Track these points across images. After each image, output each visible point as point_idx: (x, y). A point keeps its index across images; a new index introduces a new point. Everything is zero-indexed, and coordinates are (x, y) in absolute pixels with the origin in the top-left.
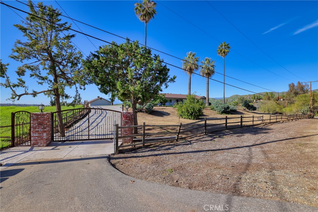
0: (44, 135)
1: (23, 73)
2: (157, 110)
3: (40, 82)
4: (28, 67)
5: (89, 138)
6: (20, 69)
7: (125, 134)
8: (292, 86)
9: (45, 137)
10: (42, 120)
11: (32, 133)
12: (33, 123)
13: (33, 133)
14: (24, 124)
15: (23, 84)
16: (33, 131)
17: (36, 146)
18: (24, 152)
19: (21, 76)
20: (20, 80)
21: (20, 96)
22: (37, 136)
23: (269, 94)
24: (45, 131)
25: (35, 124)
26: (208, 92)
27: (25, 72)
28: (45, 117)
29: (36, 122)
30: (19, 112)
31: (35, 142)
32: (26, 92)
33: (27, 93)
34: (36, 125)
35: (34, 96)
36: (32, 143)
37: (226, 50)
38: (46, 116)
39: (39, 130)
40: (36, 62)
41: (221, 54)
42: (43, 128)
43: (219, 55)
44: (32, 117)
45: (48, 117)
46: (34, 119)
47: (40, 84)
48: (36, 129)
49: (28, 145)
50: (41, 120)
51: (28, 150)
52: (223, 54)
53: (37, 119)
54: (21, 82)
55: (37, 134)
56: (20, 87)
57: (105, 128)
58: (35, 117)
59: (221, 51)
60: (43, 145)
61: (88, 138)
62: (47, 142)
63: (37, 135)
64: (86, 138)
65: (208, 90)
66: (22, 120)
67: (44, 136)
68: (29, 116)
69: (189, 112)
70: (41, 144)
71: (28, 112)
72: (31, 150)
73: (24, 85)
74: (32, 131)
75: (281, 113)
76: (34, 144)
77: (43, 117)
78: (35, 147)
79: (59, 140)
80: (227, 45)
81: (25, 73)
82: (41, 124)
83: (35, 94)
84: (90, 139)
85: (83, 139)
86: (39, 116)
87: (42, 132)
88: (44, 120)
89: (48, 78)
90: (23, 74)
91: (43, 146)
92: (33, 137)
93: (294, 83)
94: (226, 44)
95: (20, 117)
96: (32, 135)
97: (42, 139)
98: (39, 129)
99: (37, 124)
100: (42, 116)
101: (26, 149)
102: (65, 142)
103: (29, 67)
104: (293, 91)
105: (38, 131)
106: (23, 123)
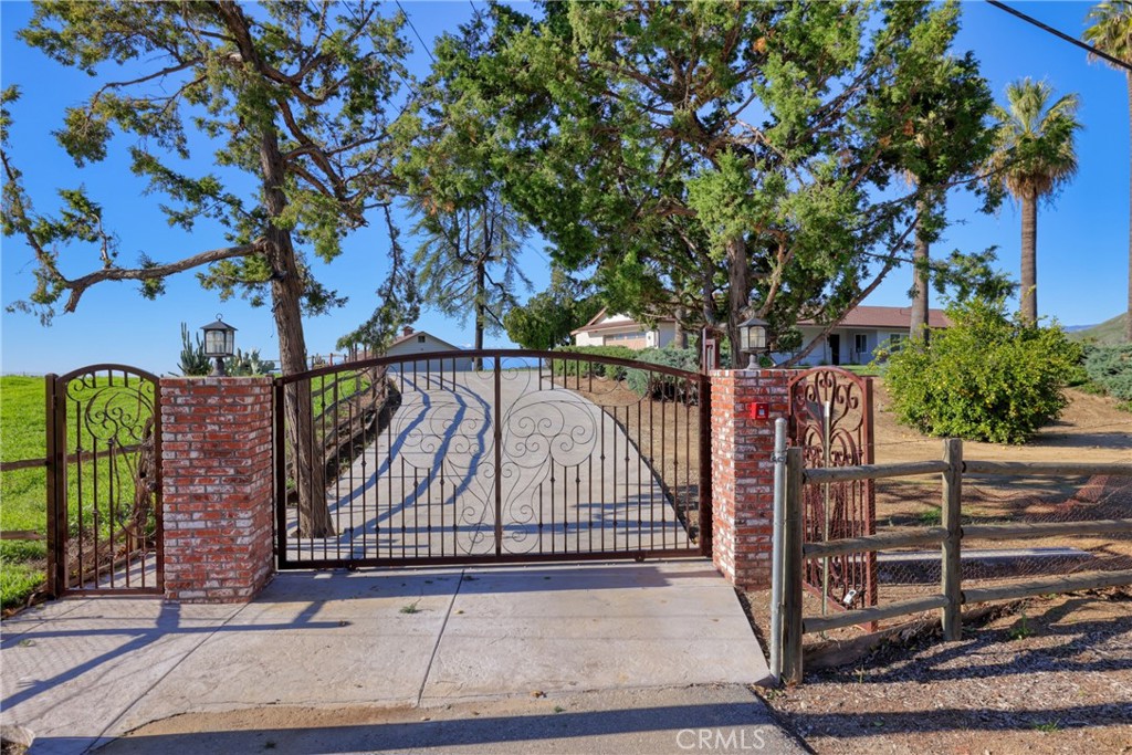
0: (240, 524)
1: (96, 147)
3: (182, 211)
4: (123, 112)
5: (498, 549)
6: (77, 122)
7: (755, 522)
9: (247, 540)
10: (227, 424)
11: (166, 508)
12: (173, 445)
13: (175, 510)
14: (123, 450)
15: (90, 223)
16: (177, 495)
17: (189, 594)
18: (128, 639)
19: (85, 159)
20: (76, 198)
21: (79, 286)
22: (199, 532)
24: (247, 498)
25: (188, 452)
27: (108, 135)
28: (245, 407)
29: (189, 437)
30: (92, 369)
31: (185, 572)
32: (108, 266)
33: (113, 268)
34: (194, 455)
35: (150, 292)
36: (169, 576)
38: (249, 400)
39: (210, 489)
40: (166, 71)
42: (232, 480)
44: (168, 402)
45: (257, 407)
46: (179, 418)
47: (178, 225)
48: (192, 482)
49: (144, 591)
50: (220, 424)
51: (152, 625)
53: (199, 418)
54: (77, 214)
55: (196, 516)
56: (75, 239)
57: (596, 477)
58: (186, 404)
60: (236, 590)
61: (493, 551)
62: (254, 570)
63: (201, 525)
64: (486, 546)
66: (107, 424)
67: (239, 534)
68: (152, 397)
69: (980, 398)
70: (223, 581)
71: (144, 375)
72: (168, 623)
73: (96, 229)
74: (173, 496)
76: (182, 584)
77: (234, 405)
78: (185, 601)
79: (319, 556)
81: (107, 142)
82: (224, 454)
83: (153, 278)
84: (503, 551)
85: (460, 552)
86: (213, 401)
87: (226, 503)
88: (237, 424)
89: (221, 188)
90: (98, 152)
91: (235, 598)
92: (175, 534)
95: (97, 407)
96: (167, 525)
97: (230, 550)
98: (211, 482)
99: (201, 450)
100: (229, 401)
101: (133, 613)
102: (353, 570)
103: (129, 110)
105: (206, 496)
106: (111, 443)
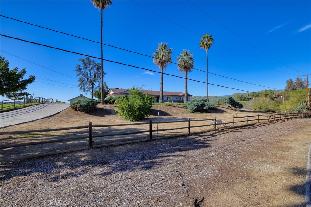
2: (106, 109)
8: (290, 83)
23: (268, 92)
26: (186, 88)
37: (209, 42)
41: (204, 47)
43: (202, 48)
52: (205, 47)
59: (203, 44)
65: (186, 86)
75: (273, 112)
80: (211, 37)
93: (292, 79)
94: (209, 36)
104: (291, 88)
